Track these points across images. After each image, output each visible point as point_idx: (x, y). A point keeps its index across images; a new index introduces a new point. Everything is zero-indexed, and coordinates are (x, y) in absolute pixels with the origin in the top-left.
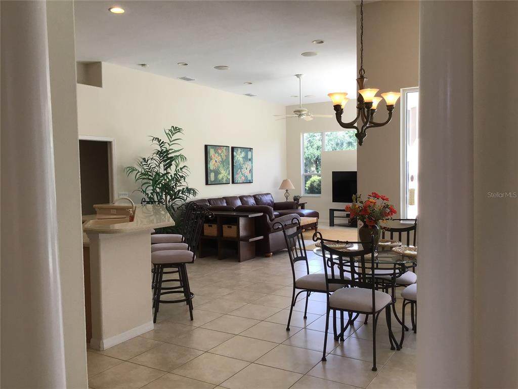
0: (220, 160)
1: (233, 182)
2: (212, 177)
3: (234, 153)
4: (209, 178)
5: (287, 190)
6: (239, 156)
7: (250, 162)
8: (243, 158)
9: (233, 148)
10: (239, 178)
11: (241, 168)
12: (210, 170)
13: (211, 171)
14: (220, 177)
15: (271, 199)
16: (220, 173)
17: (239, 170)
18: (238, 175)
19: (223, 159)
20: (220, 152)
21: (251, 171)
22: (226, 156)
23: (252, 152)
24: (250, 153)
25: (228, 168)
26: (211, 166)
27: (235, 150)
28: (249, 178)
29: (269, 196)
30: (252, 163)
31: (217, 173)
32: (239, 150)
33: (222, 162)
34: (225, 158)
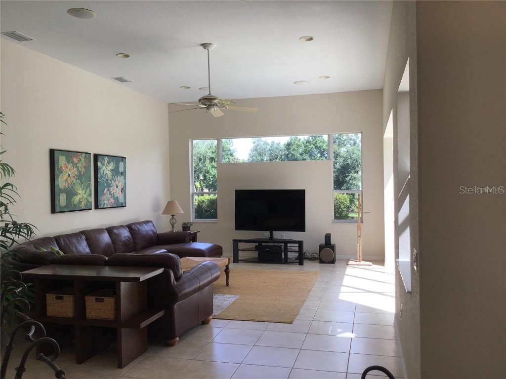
0: (76, 173)
1: (97, 207)
2: (62, 200)
3: (99, 164)
4: (57, 202)
5: (173, 216)
6: (106, 169)
7: (122, 177)
8: (112, 170)
9: (96, 157)
10: (105, 199)
11: (109, 186)
12: (60, 189)
13: (61, 191)
14: (76, 199)
15: (153, 228)
16: (76, 194)
17: (106, 189)
18: (105, 197)
19: (80, 172)
20: (75, 160)
21: (123, 190)
22: (85, 167)
23: (125, 164)
24: (121, 164)
25: (89, 185)
26: (61, 182)
27: (100, 159)
28: (121, 200)
29: (150, 224)
30: (125, 178)
31: (71, 193)
32: (106, 160)
33: (80, 177)
34: (83, 170)
